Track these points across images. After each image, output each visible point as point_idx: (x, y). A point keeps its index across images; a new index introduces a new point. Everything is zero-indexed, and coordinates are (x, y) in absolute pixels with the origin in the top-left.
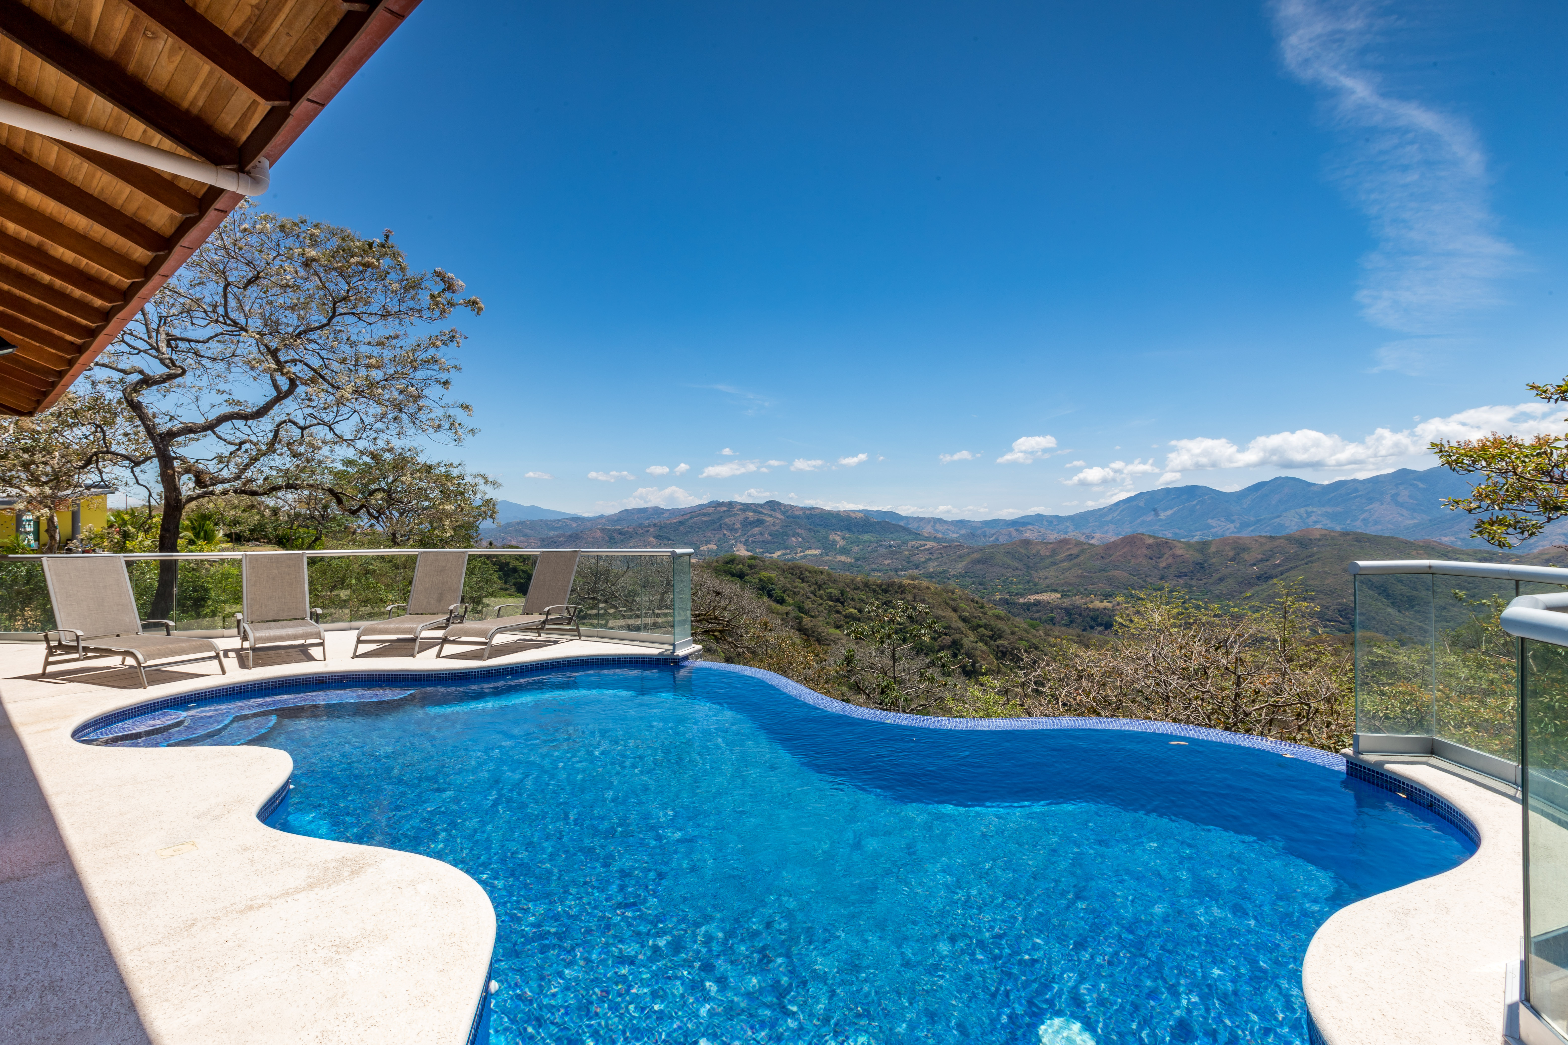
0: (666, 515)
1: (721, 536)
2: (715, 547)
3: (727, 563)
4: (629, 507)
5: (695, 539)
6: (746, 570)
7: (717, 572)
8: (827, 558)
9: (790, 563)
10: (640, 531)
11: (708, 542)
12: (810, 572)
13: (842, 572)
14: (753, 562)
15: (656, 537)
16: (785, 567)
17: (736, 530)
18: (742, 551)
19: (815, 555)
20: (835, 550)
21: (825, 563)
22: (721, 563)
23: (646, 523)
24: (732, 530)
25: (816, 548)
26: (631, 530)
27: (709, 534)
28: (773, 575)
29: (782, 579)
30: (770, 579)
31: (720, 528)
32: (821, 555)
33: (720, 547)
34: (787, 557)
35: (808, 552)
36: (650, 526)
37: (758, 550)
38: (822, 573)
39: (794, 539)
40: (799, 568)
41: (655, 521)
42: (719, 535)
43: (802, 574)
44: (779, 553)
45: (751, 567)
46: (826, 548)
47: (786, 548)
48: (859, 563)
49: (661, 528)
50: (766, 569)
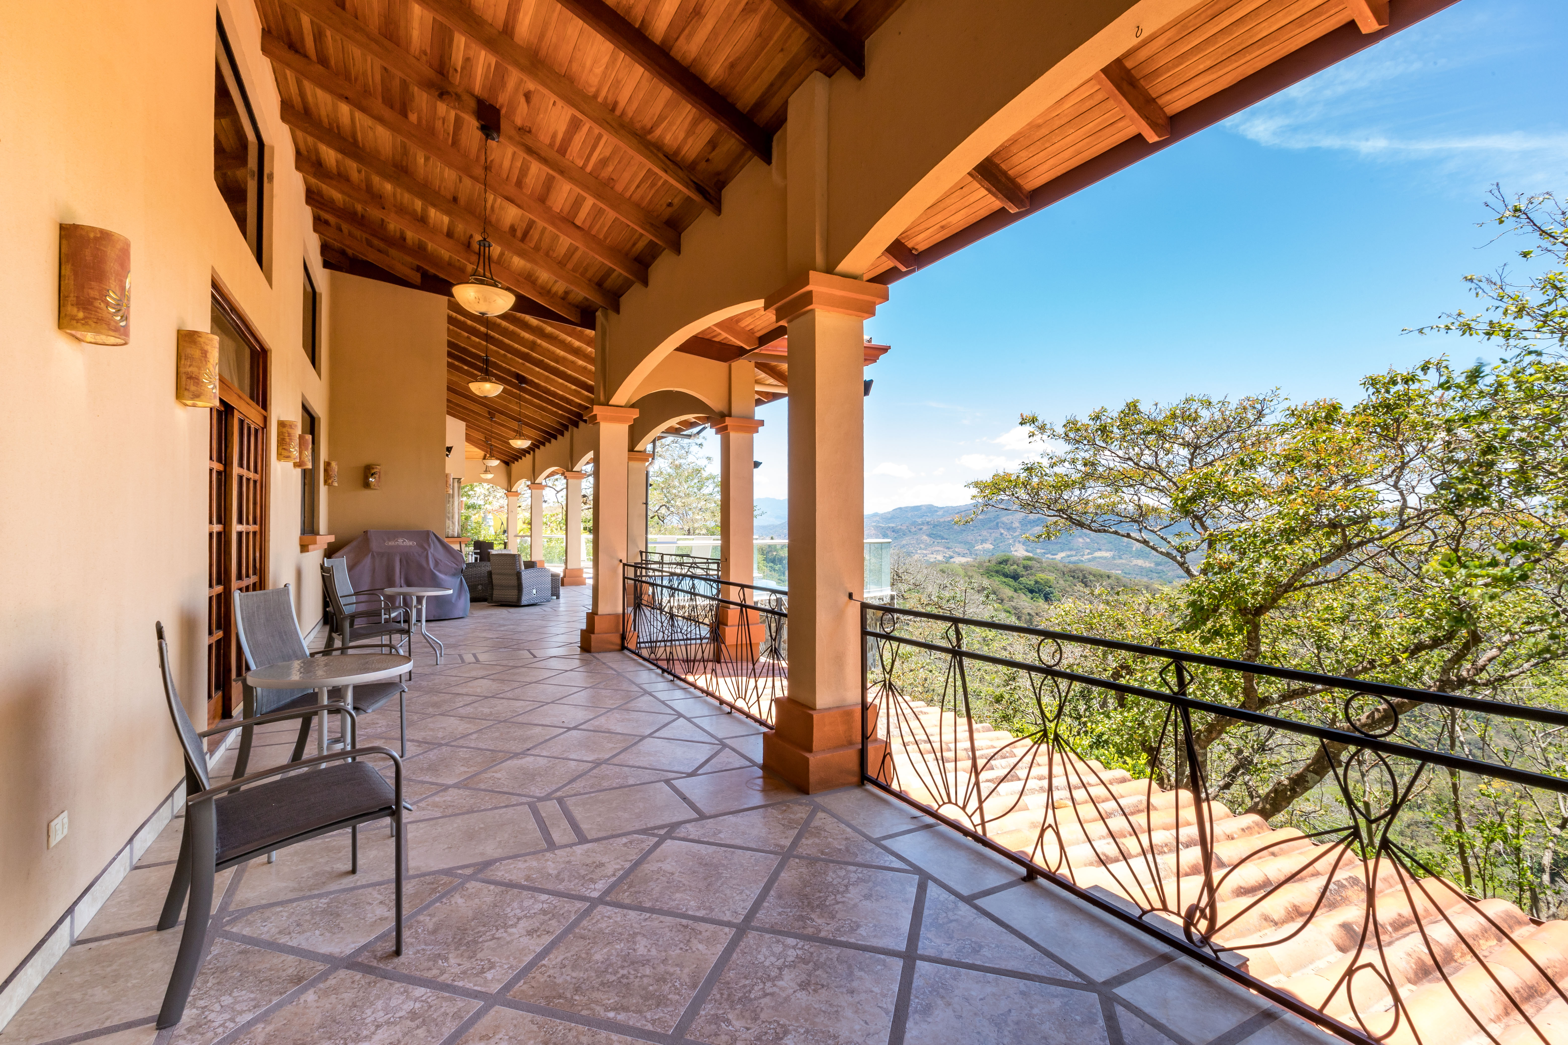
0: (940, 513)
1: (998, 535)
2: (991, 547)
3: (1000, 563)
4: (903, 505)
5: (970, 538)
6: (1021, 571)
7: (989, 573)
8: (1121, 561)
9: (1071, 566)
10: (913, 529)
11: (983, 541)
12: (1094, 576)
13: (1138, 578)
14: (1029, 563)
15: (929, 535)
16: (1065, 570)
17: (1014, 529)
18: (1019, 552)
19: (1105, 558)
20: (1131, 552)
21: (1117, 566)
22: (993, 563)
23: (919, 521)
24: (1010, 529)
25: (1107, 550)
26: (904, 527)
27: (985, 533)
28: (1051, 577)
29: (1061, 582)
30: (1047, 583)
31: (997, 526)
32: (1114, 558)
33: (996, 546)
34: (1074, 559)
35: (1098, 554)
36: (923, 524)
37: (1038, 551)
38: (1109, 577)
39: (1080, 540)
40: (1082, 571)
41: (928, 519)
42: (996, 534)
43: (1085, 577)
44: (1063, 554)
45: (1026, 568)
46: (1119, 550)
47: (1071, 550)
48: (1160, 568)
49: (935, 526)
50: (1043, 571)
